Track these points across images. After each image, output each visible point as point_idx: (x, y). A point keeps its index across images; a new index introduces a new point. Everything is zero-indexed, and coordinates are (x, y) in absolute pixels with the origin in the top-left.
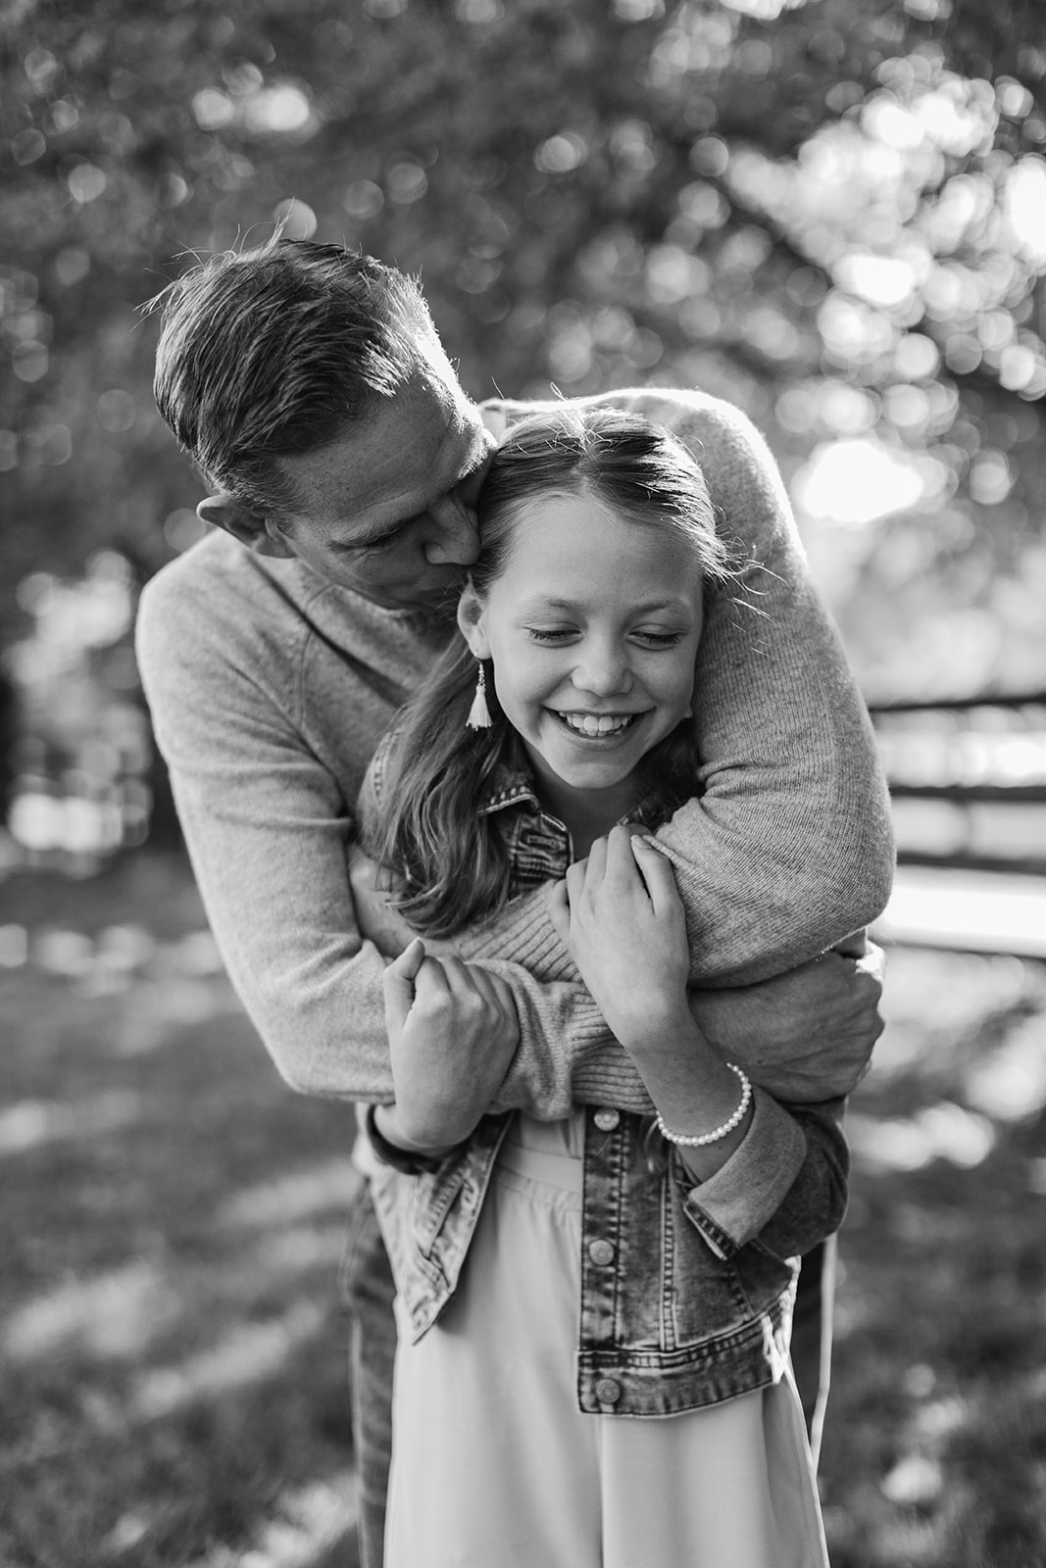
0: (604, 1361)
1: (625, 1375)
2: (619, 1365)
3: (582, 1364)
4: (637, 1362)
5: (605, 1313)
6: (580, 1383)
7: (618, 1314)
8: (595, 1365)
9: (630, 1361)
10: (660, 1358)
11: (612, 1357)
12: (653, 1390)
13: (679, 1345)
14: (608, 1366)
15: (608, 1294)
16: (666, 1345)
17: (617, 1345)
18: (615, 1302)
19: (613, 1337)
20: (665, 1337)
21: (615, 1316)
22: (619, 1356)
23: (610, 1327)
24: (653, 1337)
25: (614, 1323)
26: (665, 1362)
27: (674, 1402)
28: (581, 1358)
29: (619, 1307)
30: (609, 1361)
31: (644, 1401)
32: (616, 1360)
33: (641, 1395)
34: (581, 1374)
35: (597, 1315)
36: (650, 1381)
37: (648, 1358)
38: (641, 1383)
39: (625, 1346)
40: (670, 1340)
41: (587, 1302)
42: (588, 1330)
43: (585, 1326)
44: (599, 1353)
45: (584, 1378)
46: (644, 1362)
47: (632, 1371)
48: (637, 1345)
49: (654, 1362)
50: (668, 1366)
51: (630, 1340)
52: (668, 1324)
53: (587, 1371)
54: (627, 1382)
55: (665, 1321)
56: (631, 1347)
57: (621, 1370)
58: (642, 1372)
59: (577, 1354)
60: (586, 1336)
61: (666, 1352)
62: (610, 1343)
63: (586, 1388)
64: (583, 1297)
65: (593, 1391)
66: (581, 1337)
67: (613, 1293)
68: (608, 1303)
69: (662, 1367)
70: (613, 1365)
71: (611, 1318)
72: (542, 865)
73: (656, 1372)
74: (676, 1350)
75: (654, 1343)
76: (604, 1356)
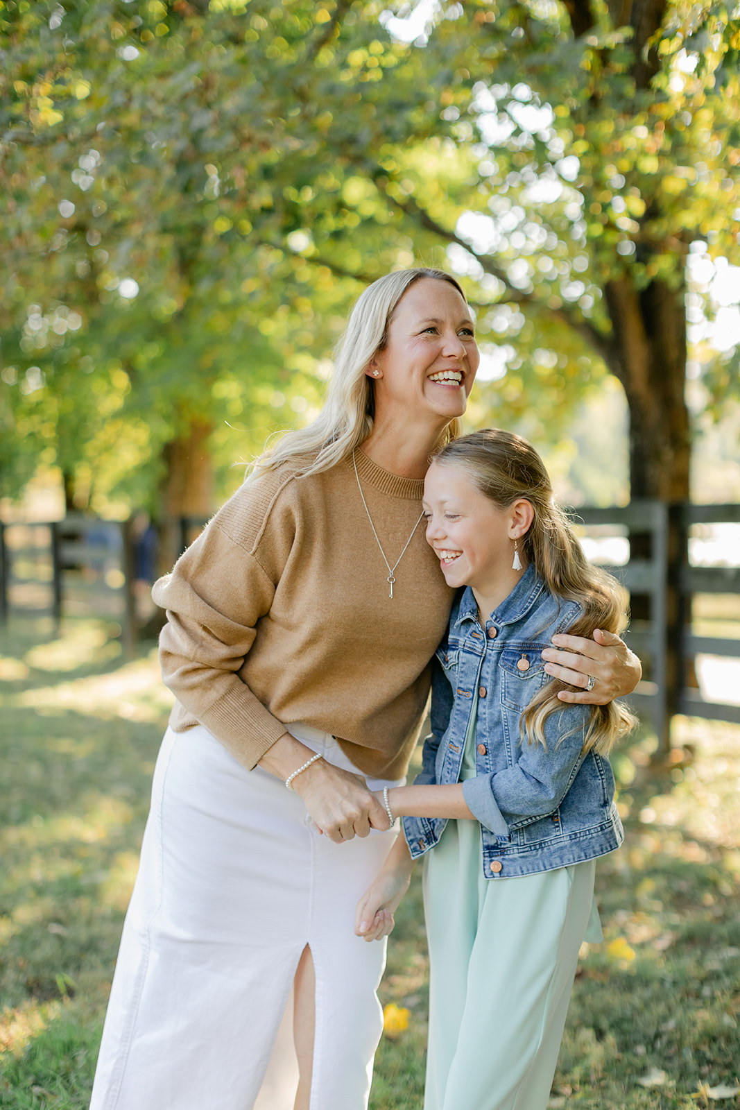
2: (501, 855)
3: (484, 856)
4: (509, 853)
6: (484, 865)
8: (490, 857)
9: (505, 853)
10: (518, 849)
11: (497, 852)
12: (516, 864)
13: (526, 843)
14: (496, 856)
16: (520, 843)
17: (500, 848)
19: (497, 843)
20: (520, 839)
23: (496, 840)
26: (520, 851)
31: (512, 870)
32: (499, 853)
33: (510, 866)
34: (484, 861)
36: (513, 860)
37: (514, 850)
38: (509, 861)
39: (504, 847)
42: (486, 842)
45: (486, 862)
46: (511, 851)
47: (507, 857)
48: (509, 845)
49: (516, 851)
51: (504, 844)
52: (522, 834)
53: (488, 860)
54: (504, 862)
56: (507, 847)
57: (502, 857)
58: (511, 856)
60: (486, 845)
61: (521, 846)
62: (496, 847)
63: (487, 867)
65: (490, 868)
70: (498, 855)
72: (474, 646)
73: (517, 856)
74: (525, 845)
75: (516, 843)
76: (495, 852)
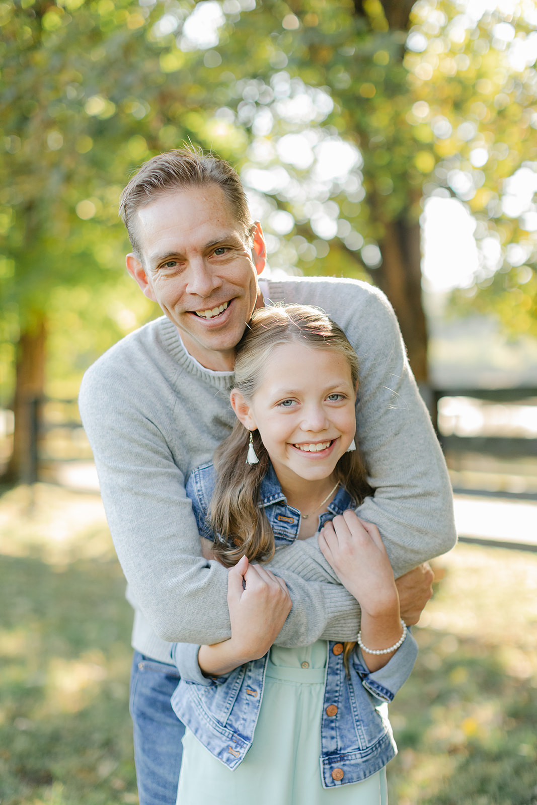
0: (333, 760)
1: (344, 765)
2: (340, 761)
3: (324, 764)
4: (350, 758)
5: (333, 738)
6: (324, 773)
7: (338, 737)
8: (330, 763)
9: (346, 758)
10: (360, 753)
11: (337, 758)
12: (359, 769)
13: (368, 746)
14: (335, 762)
15: (332, 729)
16: (362, 747)
17: (338, 752)
18: (336, 731)
19: (337, 749)
20: (361, 743)
21: (337, 738)
22: (340, 757)
23: (335, 744)
24: (355, 745)
25: (337, 742)
26: (363, 755)
27: (367, 772)
28: (324, 761)
29: (338, 734)
30: (336, 760)
31: (355, 776)
32: (339, 759)
33: (354, 773)
34: (324, 769)
35: (329, 739)
36: (356, 765)
37: (355, 754)
38: (352, 767)
39: (342, 752)
40: (364, 744)
41: (324, 734)
42: (326, 747)
43: (324, 745)
44: (331, 757)
45: (326, 770)
46: (354, 757)
47: (347, 762)
48: (349, 750)
49: (359, 756)
50: (364, 757)
51: (344, 749)
52: (362, 737)
53: (327, 767)
54: (346, 768)
55: (360, 736)
56: (346, 751)
57: (342, 763)
58: (353, 762)
59: (322, 759)
60: (325, 750)
61: (363, 750)
62: (335, 752)
63: (327, 775)
64: (322, 732)
65: (331, 775)
66: (322, 751)
67: (335, 728)
68: (333, 733)
69: (362, 758)
70: (338, 761)
71: (335, 740)
72: (285, 531)
73: (360, 760)
74: (367, 748)
75: (357, 747)
76: (334, 758)
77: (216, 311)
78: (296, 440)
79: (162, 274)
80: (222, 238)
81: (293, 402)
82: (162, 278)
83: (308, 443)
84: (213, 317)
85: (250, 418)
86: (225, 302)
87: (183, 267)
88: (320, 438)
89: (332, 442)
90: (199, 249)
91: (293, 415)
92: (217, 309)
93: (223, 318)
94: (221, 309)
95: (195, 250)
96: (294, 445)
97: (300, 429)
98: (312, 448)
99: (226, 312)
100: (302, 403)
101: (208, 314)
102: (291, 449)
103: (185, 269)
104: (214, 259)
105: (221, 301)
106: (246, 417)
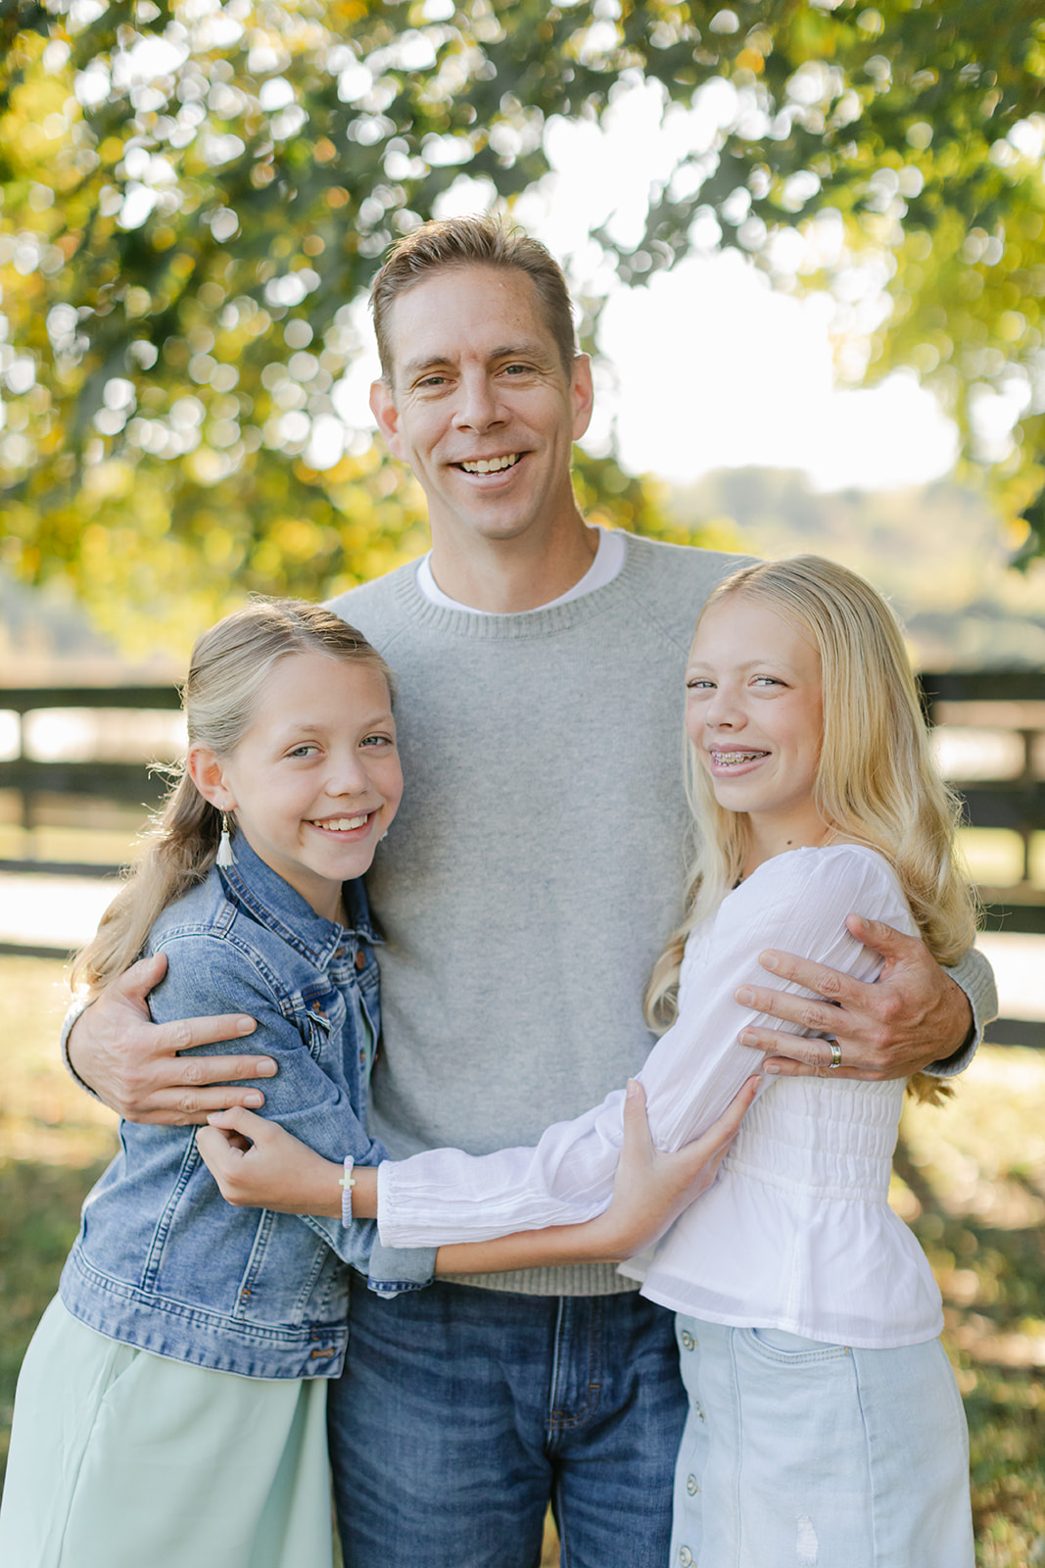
77: (495, 465)
78: (318, 813)
79: (419, 395)
80: (518, 345)
81: (309, 750)
82: (419, 402)
83: (337, 818)
84: (490, 472)
85: (225, 789)
86: (512, 453)
87: (454, 386)
88: (357, 806)
89: (370, 816)
90: (480, 357)
91: (312, 772)
92: (496, 460)
93: (505, 477)
94: (504, 463)
95: (474, 357)
96: (312, 822)
97: (327, 794)
98: (344, 825)
99: (511, 469)
100: (326, 751)
101: (482, 466)
102: (309, 831)
103: (456, 389)
104: (504, 379)
105: (505, 448)
106: (218, 789)
